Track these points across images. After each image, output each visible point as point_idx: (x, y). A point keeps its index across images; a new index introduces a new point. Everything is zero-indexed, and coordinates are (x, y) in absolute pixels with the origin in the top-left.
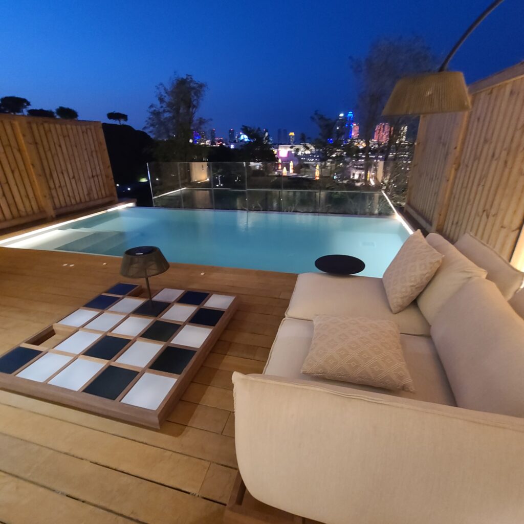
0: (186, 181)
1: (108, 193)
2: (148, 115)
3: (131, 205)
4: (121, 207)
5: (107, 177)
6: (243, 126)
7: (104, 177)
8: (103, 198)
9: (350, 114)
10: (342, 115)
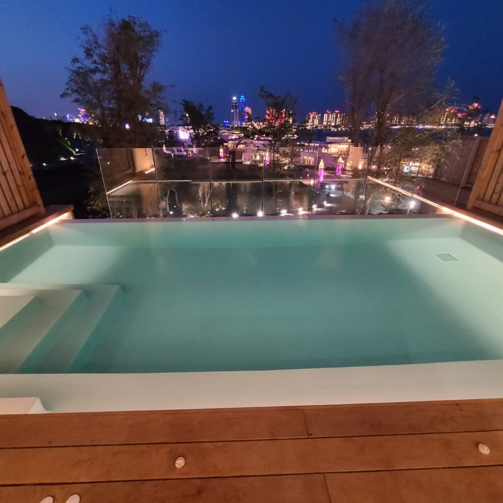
0: (130, 171)
1: (26, 201)
2: (68, 73)
3: (66, 216)
4: (52, 223)
5: (22, 173)
6: (183, 101)
7: (17, 174)
8: (19, 211)
9: (243, 98)
10: (235, 98)
